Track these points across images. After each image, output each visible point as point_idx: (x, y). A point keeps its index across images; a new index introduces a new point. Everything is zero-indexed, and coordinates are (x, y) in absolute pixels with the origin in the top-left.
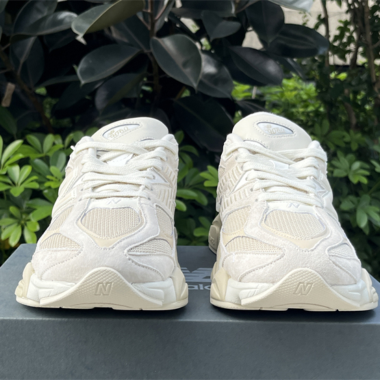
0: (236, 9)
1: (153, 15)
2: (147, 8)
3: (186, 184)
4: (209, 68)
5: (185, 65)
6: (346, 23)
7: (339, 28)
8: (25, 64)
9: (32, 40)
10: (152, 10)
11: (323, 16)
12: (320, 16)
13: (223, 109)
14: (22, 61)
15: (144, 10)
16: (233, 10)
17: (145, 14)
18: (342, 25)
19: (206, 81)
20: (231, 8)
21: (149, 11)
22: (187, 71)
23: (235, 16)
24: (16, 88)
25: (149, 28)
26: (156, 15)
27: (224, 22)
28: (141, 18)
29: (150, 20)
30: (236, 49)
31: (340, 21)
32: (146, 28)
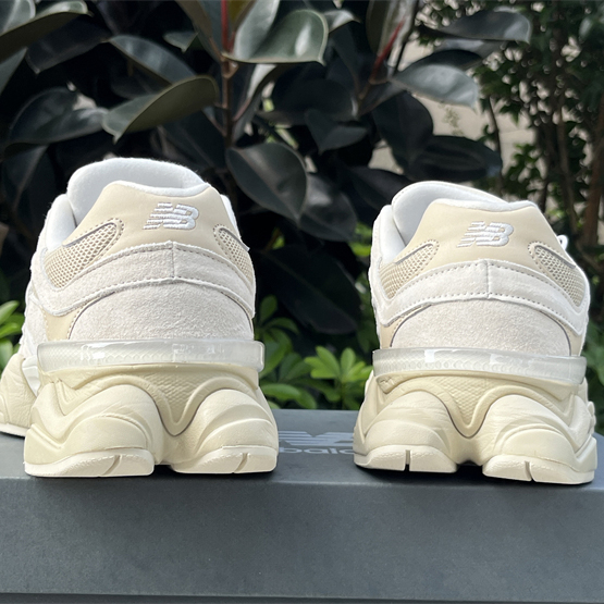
0: (360, 109)
1: (231, 113)
2: (221, 101)
3: (282, 377)
4: (317, 197)
5: (281, 187)
6: (528, 148)
7: (517, 156)
8: (25, 192)
9: (39, 152)
10: (229, 104)
11: (491, 130)
12: (487, 127)
13: (341, 266)
14: (21, 187)
15: (217, 105)
16: (355, 110)
17: (218, 111)
18: (520, 152)
19: (313, 216)
20: (351, 108)
21: (225, 106)
22: (286, 195)
23: (356, 119)
24: (10, 232)
25: (224, 133)
26: (235, 112)
27: (341, 130)
28: (212, 118)
29: (225, 121)
30: (359, 170)
31: (518, 146)
32: (220, 135)
